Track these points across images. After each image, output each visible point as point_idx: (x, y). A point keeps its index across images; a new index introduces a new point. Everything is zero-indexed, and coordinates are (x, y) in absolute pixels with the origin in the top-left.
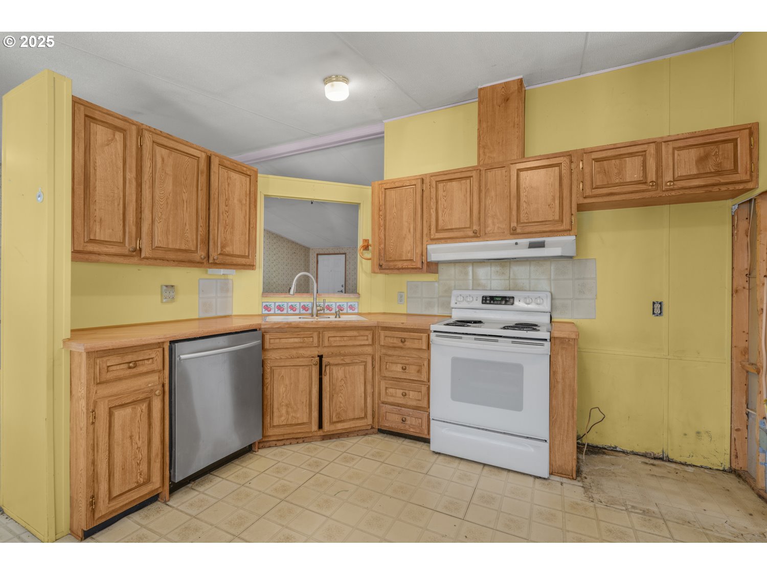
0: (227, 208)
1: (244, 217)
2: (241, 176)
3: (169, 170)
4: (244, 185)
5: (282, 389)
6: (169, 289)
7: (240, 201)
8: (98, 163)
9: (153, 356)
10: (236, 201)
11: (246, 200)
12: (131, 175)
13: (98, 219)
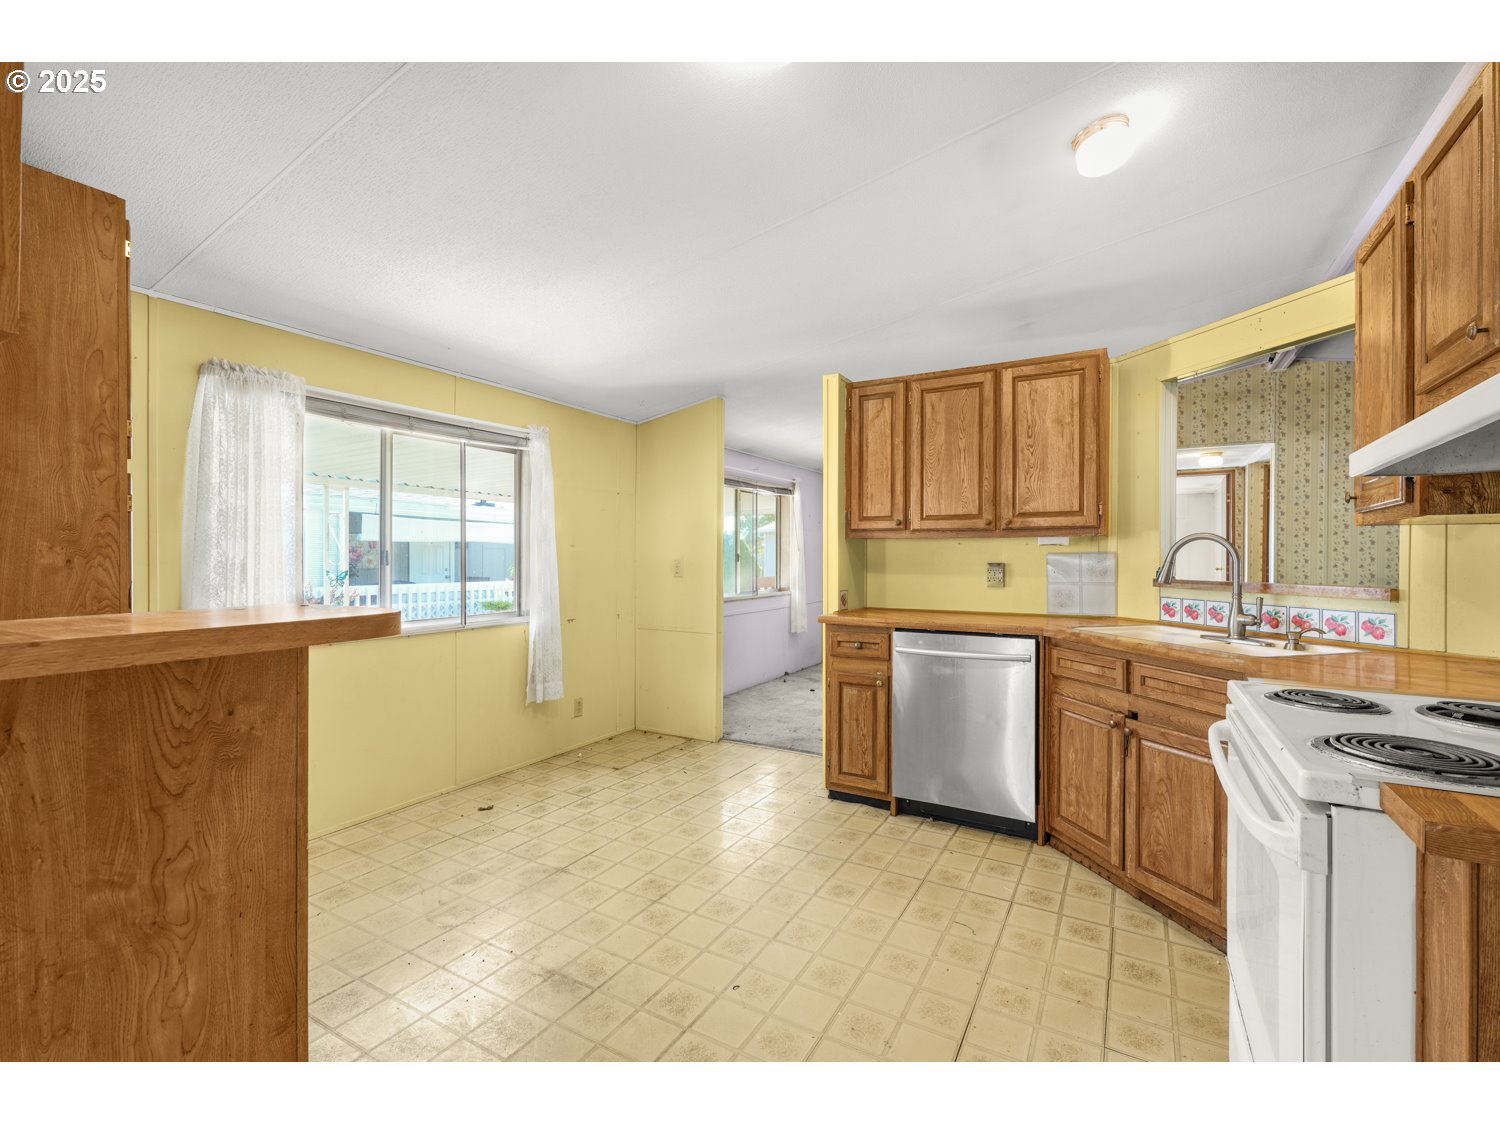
0: (1029, 441)
1: (1070, 447)
2: (1060, 378)
3: (941, 417)
4: (1066, 391)
5: (1072, 756)
6: (999, 568)
7: (1059, 421)
8: (870, 438)
9: (878, 641)
10: (1049, 424)
11: (1072, 416)
12: (899, 440)
13: (869, 496)
